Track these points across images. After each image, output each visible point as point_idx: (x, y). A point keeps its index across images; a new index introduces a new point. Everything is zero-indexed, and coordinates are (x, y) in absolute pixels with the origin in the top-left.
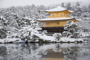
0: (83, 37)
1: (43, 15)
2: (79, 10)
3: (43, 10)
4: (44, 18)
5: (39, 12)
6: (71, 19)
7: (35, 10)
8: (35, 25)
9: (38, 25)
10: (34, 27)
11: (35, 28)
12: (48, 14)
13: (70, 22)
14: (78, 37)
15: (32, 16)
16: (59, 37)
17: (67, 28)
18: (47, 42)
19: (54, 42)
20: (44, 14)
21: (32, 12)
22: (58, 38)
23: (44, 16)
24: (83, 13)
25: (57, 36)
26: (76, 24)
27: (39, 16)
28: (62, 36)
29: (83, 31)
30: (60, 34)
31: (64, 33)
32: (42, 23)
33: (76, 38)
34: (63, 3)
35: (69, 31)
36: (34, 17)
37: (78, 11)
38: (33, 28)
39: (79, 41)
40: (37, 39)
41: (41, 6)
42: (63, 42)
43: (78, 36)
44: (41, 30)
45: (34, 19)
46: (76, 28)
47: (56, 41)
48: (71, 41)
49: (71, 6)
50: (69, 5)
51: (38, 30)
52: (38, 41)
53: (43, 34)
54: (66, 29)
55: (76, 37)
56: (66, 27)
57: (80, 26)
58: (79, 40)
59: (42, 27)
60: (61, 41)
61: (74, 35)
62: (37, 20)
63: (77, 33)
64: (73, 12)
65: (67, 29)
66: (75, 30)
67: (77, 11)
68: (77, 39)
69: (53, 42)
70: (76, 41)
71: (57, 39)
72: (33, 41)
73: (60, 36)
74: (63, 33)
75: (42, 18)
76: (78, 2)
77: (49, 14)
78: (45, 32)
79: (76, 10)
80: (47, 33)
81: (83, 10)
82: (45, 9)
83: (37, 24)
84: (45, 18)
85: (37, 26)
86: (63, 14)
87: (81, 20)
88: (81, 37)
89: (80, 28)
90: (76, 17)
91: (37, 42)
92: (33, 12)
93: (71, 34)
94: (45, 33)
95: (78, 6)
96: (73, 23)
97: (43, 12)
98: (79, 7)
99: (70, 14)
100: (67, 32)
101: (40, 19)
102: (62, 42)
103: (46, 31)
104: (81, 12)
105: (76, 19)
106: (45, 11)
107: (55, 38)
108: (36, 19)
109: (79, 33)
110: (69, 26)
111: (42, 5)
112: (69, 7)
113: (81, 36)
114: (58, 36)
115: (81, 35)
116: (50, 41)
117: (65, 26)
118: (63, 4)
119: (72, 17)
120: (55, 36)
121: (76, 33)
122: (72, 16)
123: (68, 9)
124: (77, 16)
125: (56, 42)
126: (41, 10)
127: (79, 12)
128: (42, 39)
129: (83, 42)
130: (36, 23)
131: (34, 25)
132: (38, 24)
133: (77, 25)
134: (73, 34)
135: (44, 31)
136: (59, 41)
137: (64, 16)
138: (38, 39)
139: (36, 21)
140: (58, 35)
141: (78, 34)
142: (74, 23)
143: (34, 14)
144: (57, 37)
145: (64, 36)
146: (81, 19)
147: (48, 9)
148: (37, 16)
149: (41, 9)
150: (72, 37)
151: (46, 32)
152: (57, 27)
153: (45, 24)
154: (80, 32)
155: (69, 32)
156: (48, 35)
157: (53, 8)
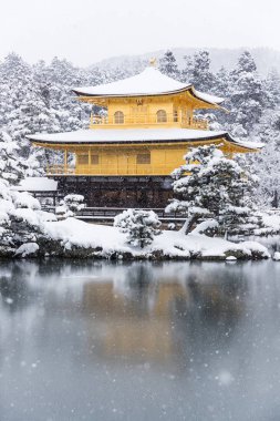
0: (269, 230)
1: (66, 113)
2: (254, 92)
3: (66, 87)
4: (72, 126)
5: (45, 93)
6: (211, 138)
7: (25, 83)
8: (20, 164)
9: (37, 164)
10: (14, 177)
11: (18, 181)
12: (90, 107)
13: (206, 155)
14: (242, 232)
15: (8, 116)
16: (148, 229)
17: (189, 184)
18: (82, 257)
19: (121, 257)
20: (67, 107)
21: (5, 94)
22: (141, 235)
23: (70, 119)
24: (269, 110)
25: (134, 226)
26: (233, 163)
27: (42, 116)
28: (164, 225)
29: (271, 199)
30: (152, 216)
31: (172, 211)
32: (56, 157)
33: (235, 238)
34: (170, 54)
35: (198, 198)
36: (16, 121)
37: (246, 97)
38: (8, 179)
39: (249, 253)
40: (30, 241)
41: (56, 62)
42: (168, 258)
43: (245, 227)
44: (53, 194)
45: (17, 133)
46: (234, 184)
47: (127, 249)
48: (205, 254)
49: (214, 70)
50: (202, 62)
51: (35, 194)
52: (33, 247)
53: (62, 213)
54: (183, 189)
55: (234, 233)
56: (185, 181)
57: (255, 177)
58: (247, 246)
59: (55, 178)
60: (153, 253)
61: (221, 224)
62: (31, 140)
63: (239, 210)
64: (221, 100)
65: (190, 190)
66: (226, 195)
67: (241, 96)
68: (237, 242)
69: (114, 258)
70: (230, 253)
71: (136, 242)
72: (10, 249)
73: (150, 224)
74: (167, 210)
75: (57, 128)
76: (247, 54)
77: (96, 109)
78: (74, 205)
79: (237, 93)
80: (82, 206)
81: (270, 94)
82: (78, 83)
83: (32, 161)
84: (75, 129)
85: (30, 171)
86: (169, 108)
87: (263, 144)
88: (258, 231)
89: (256, 184)
90: (237, 128)
91: (30, 257)
92: (14, 96)
93: (207, 216)
94: (73, 209)
95: (248, 70)
96: (218, 157)
97: (64, 95)
98: (249, 75)
99: (204, 112)
100: (187, 203)
101: (50, 131)
102: (160, 258)
103: (81, 197)
104: (263, 106)
105: (237, 139)
106: (78, 94)
107: (128, 234)
108: (26, 130)
109: (246, 209)
110: (200, 175)
111: (60, 59)
112: (200, 76)
113: (260, 225)
114: (139, 225)
115: (256, 220)
116: (99, 249)
117: (176, 171)
118: (173, 59)
119: (217, 129)
120: (124, 224)
121: (234, 213)
122: (215, 125)
123: (197, 86)
124: (243, 122)
125: (128, 258)
126: (55, 87)
127: (253, 102)
128: (55, 236)
129: (266, 258)
130: (25, 152)
131: (14, 164)
132: (39, 158)
133: (237, 169)
134: (217, 214)
135: (69, 196)
136: (146, 252)
137: (176, 120)
138: (34, 239)
139: (25, 143)
140: (140, 219)
141: (244, 215)
142: (225, 160)
143: (17, 103)
144: (134, 230)
145: (173, 225)
146: (262, 140)
147: (94, 82)
148: (35, 118)
149: (55, 79)
150: (211, 232)
151: (80, 202)
152: (138, 177)
153: (74, 162)
154: (255, 207)
155: (197, 205)
156: (86, 220)
157: (119, 76)
